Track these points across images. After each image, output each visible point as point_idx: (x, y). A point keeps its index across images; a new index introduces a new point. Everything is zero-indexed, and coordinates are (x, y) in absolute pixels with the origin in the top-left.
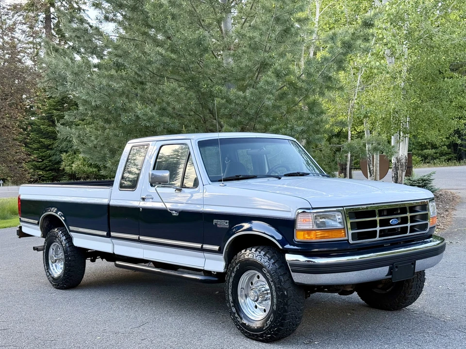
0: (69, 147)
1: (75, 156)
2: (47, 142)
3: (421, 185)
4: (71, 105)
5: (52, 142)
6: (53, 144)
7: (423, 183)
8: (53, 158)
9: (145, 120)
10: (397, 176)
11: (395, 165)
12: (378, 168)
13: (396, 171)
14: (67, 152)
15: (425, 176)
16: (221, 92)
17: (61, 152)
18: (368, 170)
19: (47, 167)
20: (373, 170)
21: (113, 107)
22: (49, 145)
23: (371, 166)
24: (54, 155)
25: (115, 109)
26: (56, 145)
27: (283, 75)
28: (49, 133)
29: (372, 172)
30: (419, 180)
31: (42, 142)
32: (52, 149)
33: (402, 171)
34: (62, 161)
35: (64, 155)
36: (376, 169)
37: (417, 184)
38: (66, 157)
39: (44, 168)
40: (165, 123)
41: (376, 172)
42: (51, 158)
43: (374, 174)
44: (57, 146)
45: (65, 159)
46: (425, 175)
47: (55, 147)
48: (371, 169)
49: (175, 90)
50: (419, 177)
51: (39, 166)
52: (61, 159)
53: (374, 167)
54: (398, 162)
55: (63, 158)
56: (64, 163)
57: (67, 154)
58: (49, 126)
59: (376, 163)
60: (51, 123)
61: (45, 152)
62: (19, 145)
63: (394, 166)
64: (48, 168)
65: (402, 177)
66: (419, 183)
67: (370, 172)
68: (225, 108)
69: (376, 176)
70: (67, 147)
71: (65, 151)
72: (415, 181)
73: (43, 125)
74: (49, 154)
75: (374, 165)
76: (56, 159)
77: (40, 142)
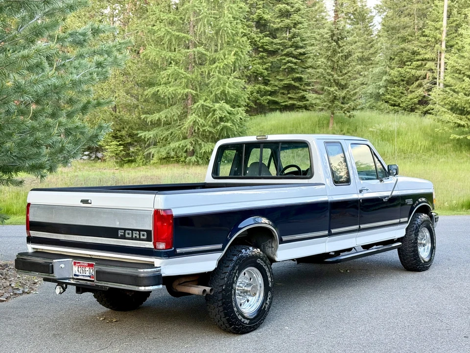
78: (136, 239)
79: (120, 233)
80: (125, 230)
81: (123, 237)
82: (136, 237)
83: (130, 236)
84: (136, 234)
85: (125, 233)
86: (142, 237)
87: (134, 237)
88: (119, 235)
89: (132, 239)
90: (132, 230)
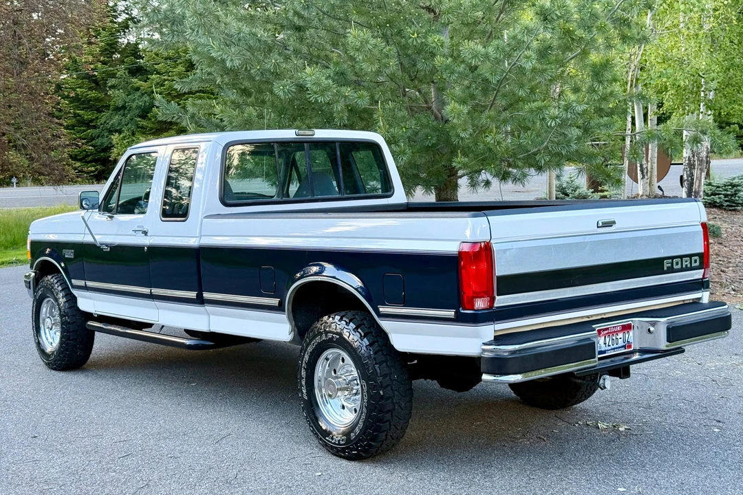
0: (123, 123)
1: (134, 138)
2: (87, 115)
3: (729, 193)
4: (126, 55)
5: (95, 116)
6: (97, 118)
7: (733, 190)
8: (98, 142)
9: (315, 93)
10: (693, 179)
11: (689, 160)
12: (655, 166)
13: (690, 170)
14: (120, 132)
15: (734, 179)
16: (442, 46)
17: (111, 132)
18: (639, 168)
19: (87, 156)
20: (647, 168)
21: (259, 70)
22: (92, 121)
23: (644, 162)
24: (98, 136)
25: (262, 73)
26: (103, 121)
27: (555, 18)
28: (90, 100)
29: (645, 171)
30: (725, 186)
31: (79, 115)
32: (95, 127)
33: (702, 170)
34: (113, 146)
35: (115, 138)
36: (652, 166)
37: (723, 192)
38: (119, 140)
39: (84, 158)
40: (346, 97)
41: (651, 172)
42: (94, 142)
43: (649, 174)
44: (105, 122)
45: (117, 144)
46: (734, 176)
47: (101, 124)
48: (644, 166)
49: (367, 42)
50: (726, 181)
51: (76, 155)
52: (111, 143)
53: (649, 163)
54: (693, 156)
55: (114, 142)
56: (115, 150)
57: (121, 136)
58: (90, 89)
59: (652, 157)
60: (93, 85)
61: (84, 131)
62: (57, 123)
63: (687, 162)
64: (90, 158)
65: (700, 181)
66: (726, 190)
67: (642, 171)
68: (452, 73)
69: (651, 177)
70: (119, 124)
71: (116, 131)
72: (718, 187)
73: (79, 87)
74: (92, 136)
75: (649, 159)
76: (102, 143)
77: (76, 115)
78: (687, 269)
79: (666, 265)
80: (673, 258)
81: (671, 270)
82: (686, 265)
83: (679, 266)
84: (686, 262)
85: (672, 264)
86: (693, 265)
87: (684, 266)
88: (665, 269)
89: (682, 270)
90: (681, 257)
